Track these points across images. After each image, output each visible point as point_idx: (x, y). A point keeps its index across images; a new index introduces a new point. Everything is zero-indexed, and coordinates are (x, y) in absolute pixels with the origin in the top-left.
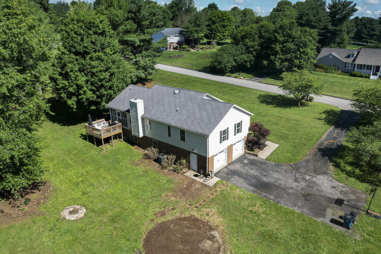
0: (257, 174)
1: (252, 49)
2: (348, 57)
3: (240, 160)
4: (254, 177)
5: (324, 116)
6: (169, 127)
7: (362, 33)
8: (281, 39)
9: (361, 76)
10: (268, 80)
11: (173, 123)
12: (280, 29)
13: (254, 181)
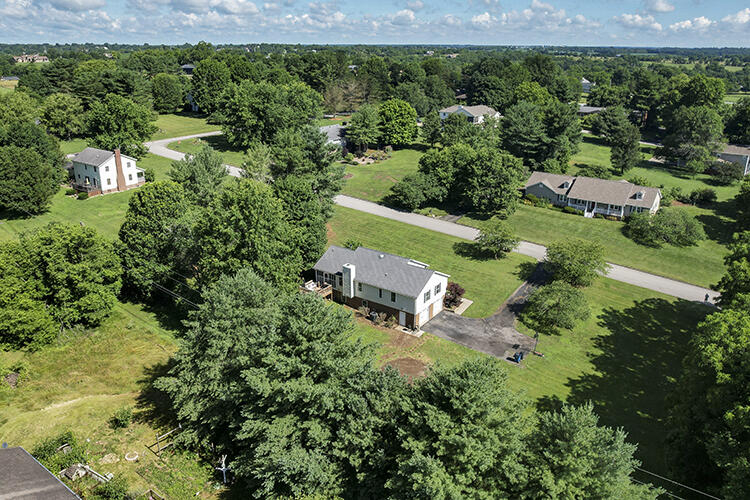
0: (454, 327)
1: (445, 182)
2: (562, 186)
3: (439, 315)
4: (452, 330)
5: (519, 270)
6: (380, 290)
7: (601, 127)
8: (479, 172)
9: (574, 213)
10: (465, 219)
11: (384, 287)
12: (478, 160)
13: (451, 333)
